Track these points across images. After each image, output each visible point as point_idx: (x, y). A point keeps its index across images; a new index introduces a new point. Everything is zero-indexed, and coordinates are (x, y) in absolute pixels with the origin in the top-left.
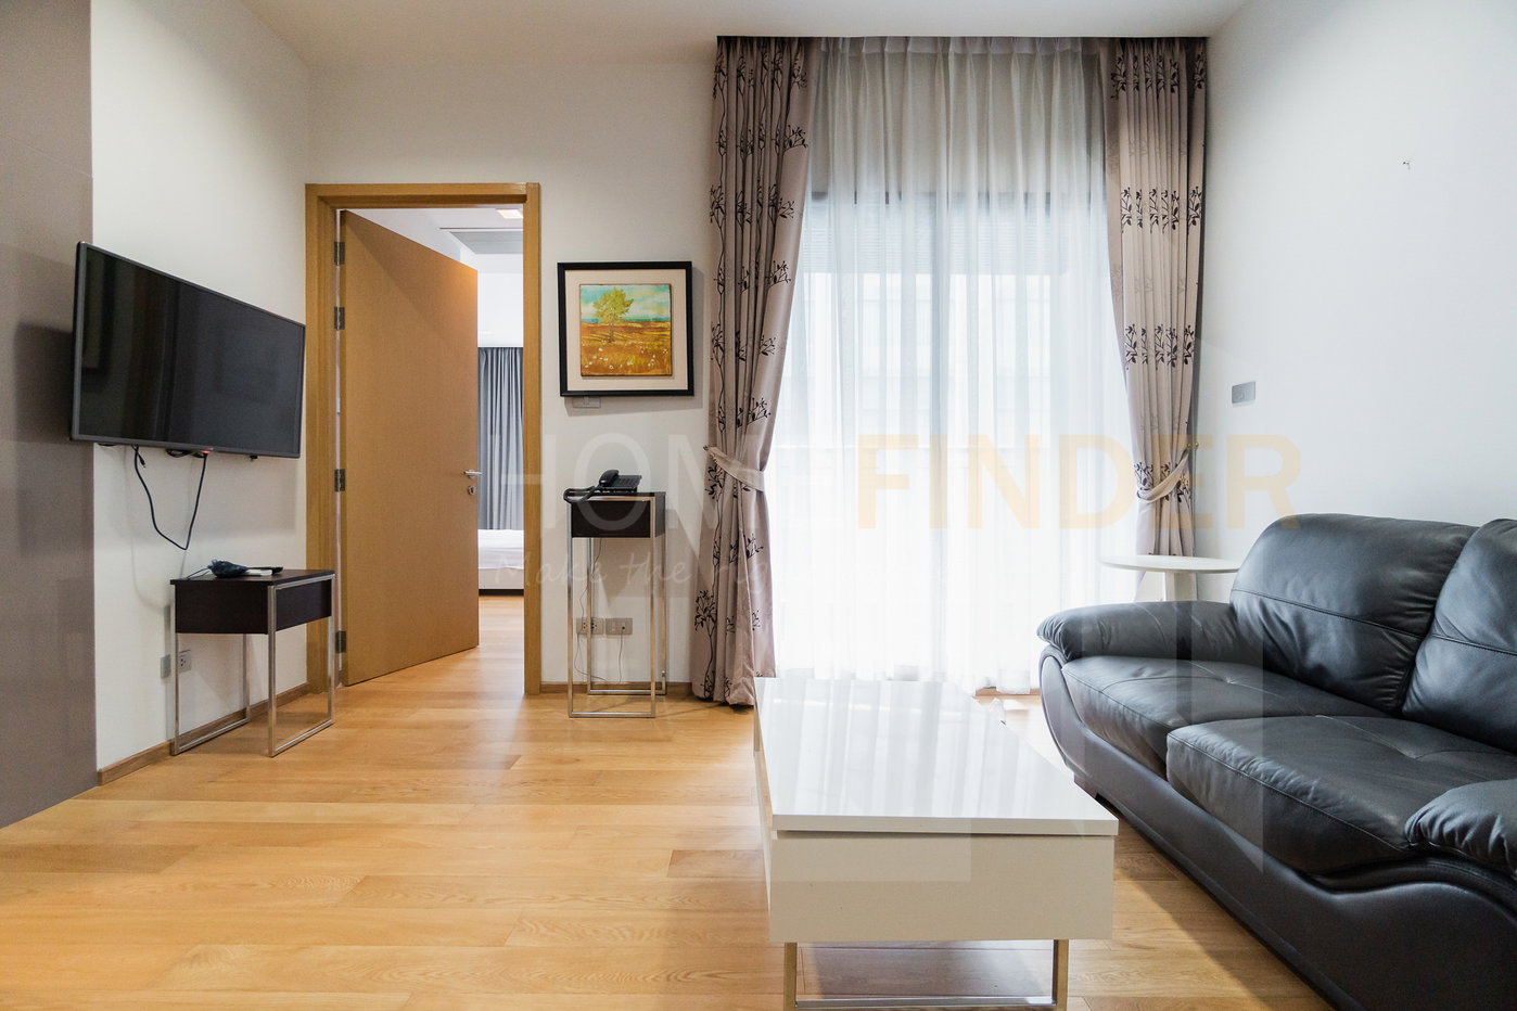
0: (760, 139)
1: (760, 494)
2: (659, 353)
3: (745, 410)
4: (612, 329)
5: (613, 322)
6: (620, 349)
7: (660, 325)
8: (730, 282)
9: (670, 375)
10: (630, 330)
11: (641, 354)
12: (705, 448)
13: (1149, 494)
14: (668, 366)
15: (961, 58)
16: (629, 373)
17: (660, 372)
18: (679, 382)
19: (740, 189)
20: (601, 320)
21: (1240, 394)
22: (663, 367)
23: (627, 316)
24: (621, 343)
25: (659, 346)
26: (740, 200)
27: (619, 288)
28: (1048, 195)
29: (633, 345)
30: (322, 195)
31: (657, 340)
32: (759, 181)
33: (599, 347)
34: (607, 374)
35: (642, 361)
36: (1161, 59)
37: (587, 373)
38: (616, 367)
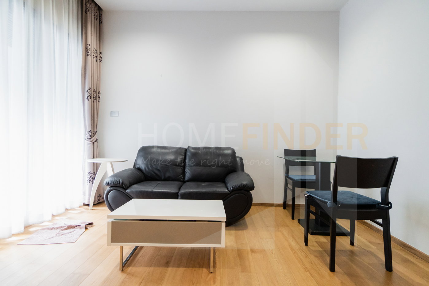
13: (91, 140)
21: (112, 113)
36: (95, 8)
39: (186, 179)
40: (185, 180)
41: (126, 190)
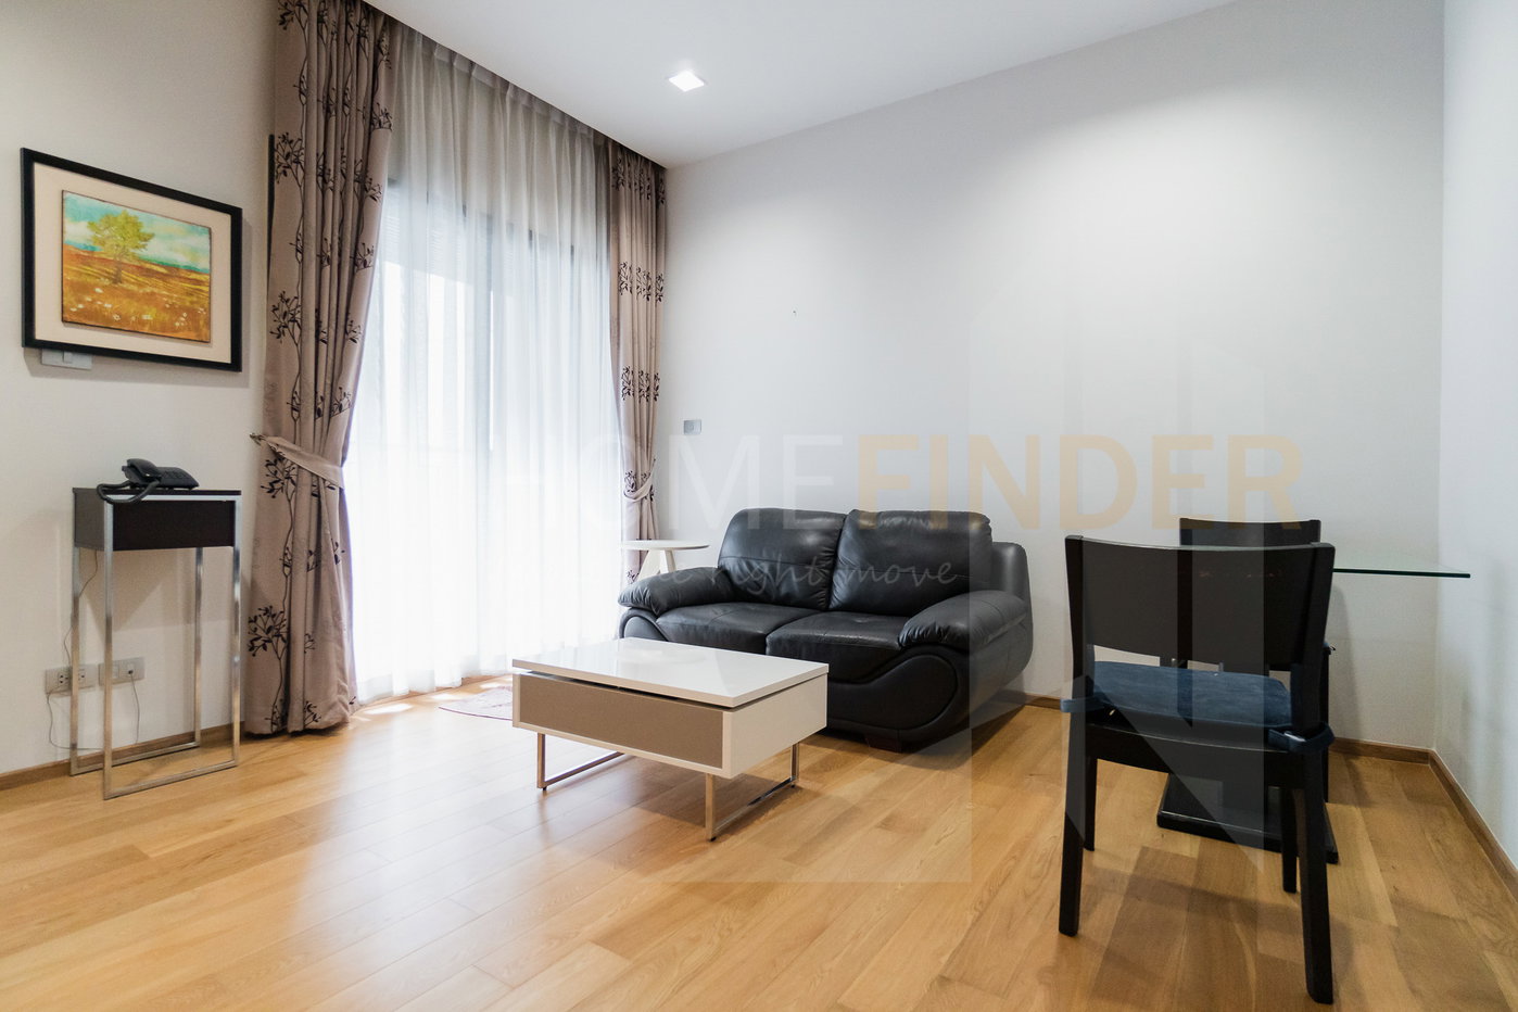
0: (344, 104)
1: (341, 490)
2: (192, 313)
3: (328, 397)
4: (120, 266)
5: (120, 256)
6: (130, 295)
7: (193, 276)
8: (312, 252)
9: (206, 341)
10: (149, 273)
11: (165, 309)
12: (257, 438)
13: (635, 495)
14: (204, 330)
15: (514, 103)
16: (146, 330)
17: (192, 335)
18: (220, 351)
19: (321, 151)
20: (99, 249)
21: (688, 426)
22: (197, 329)
23: (142, 253)
24: (135, 288)
25: (192, 303)
26: (321, 162)
27: (132, 213)
28: (572, 248)
29: (153, 294)
31: (189, 294)
32: (342, 149)
33: (97, 285)
34: (107, 326)
35: (166, 317)
36: (642, 171)
37: (73, 318)
38: (125, 319)
39: (834, 603)
40: (831, 607)
41: (657, 617)
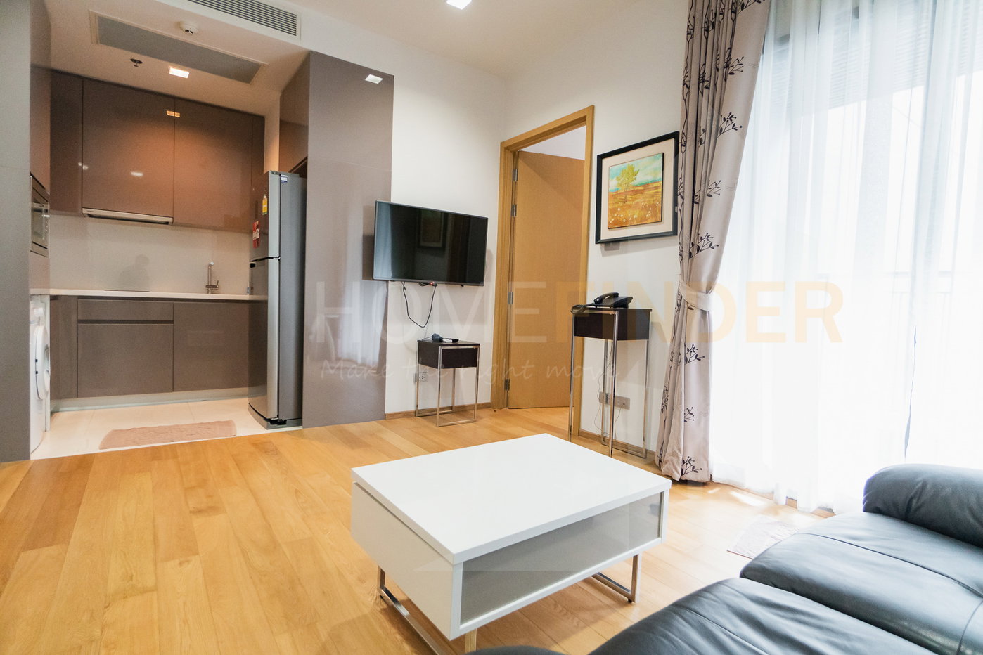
0: (720, 14)
1: (704, 313)
2: (653, 207)
4: (626, 193)
5: (626, 188)
6: (630, 207)
7: (655, 185)
9: (660, 221)
10: (637, 192)
11: (642, 209)
14: (659, 215)
16: (635, 223)
17: (654, 219)
18: (667, 226)
19: (702, 63)
20: (620, 188)
22: (657, 216)
23: (635, 182)
24: (631, 203)
25: (655, 200)
26: (702, 72)
27: (630, 163)
29: (638, 202)
30: (506, 146)
31: (653, 196)
32: (717, 51)
33: (618, 207)
34: (622, 226)
35: (643, 213)
37: (611, 226)
38: (627, 220)
